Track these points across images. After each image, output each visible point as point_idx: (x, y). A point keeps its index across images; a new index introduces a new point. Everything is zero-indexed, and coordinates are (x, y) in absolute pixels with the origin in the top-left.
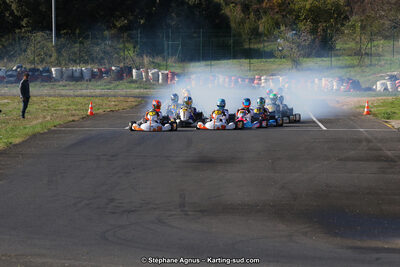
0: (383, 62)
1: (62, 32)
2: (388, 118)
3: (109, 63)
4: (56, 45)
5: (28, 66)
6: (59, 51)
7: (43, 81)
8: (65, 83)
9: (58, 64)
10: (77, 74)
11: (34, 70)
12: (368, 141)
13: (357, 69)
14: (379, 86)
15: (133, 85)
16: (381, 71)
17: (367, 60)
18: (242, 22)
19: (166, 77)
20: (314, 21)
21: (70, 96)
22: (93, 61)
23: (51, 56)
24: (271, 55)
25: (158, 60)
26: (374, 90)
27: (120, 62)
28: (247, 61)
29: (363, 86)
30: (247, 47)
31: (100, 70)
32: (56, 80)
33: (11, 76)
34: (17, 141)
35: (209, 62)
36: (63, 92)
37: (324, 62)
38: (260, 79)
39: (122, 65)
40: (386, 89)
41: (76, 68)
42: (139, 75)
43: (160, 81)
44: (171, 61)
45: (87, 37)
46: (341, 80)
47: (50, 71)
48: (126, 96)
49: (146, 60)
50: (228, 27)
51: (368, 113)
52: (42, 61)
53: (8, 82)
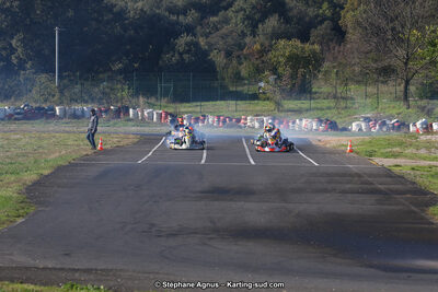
0: (357, 105)
1: (65, 74)
2: (371, 156)
3: (108, 103)
4: (59, 85)
5: (34, 105)
6: (61, 92)
7: (47, 118)
8: (68, 121)
9: (61, 103)
10: (79, 113)
11: (39, 109)
12: (359, 176)
13: (334, 111)
14: (354, 127)
15: (130, 123)
16: (355, 113)
17: (343, 104)
18: (226, 67)
19: (160, 116)
20: (293, 67)
21: (74, 132)
22: (93, 100)
23: (54, 96)
24: (254, 97)
25: (153, 100)
26: (350, 130)
27: (117, 102)
28: (234, 102)
29: (340, 127)
30: (231, 89)
31: (100, 109)
32: (60, 118)
33: (18, 114)
34: (46, 172)
35: (199, 104)
36: (67, 129)
37: (304, 104)
38: (246, 119)
39: (119, 105)
40: (360, 130)
41: (78, 107)
42: (136, 115)
43: (155, 120)
44: (164, 102)
45: (87, 79)
46: (320, 121)
47: (54, 110)
48: (125, 133)
49: (142, 100)
50: (215, 71)
51: (351, 151)
52: (46, 101)
53: (16, 119)
